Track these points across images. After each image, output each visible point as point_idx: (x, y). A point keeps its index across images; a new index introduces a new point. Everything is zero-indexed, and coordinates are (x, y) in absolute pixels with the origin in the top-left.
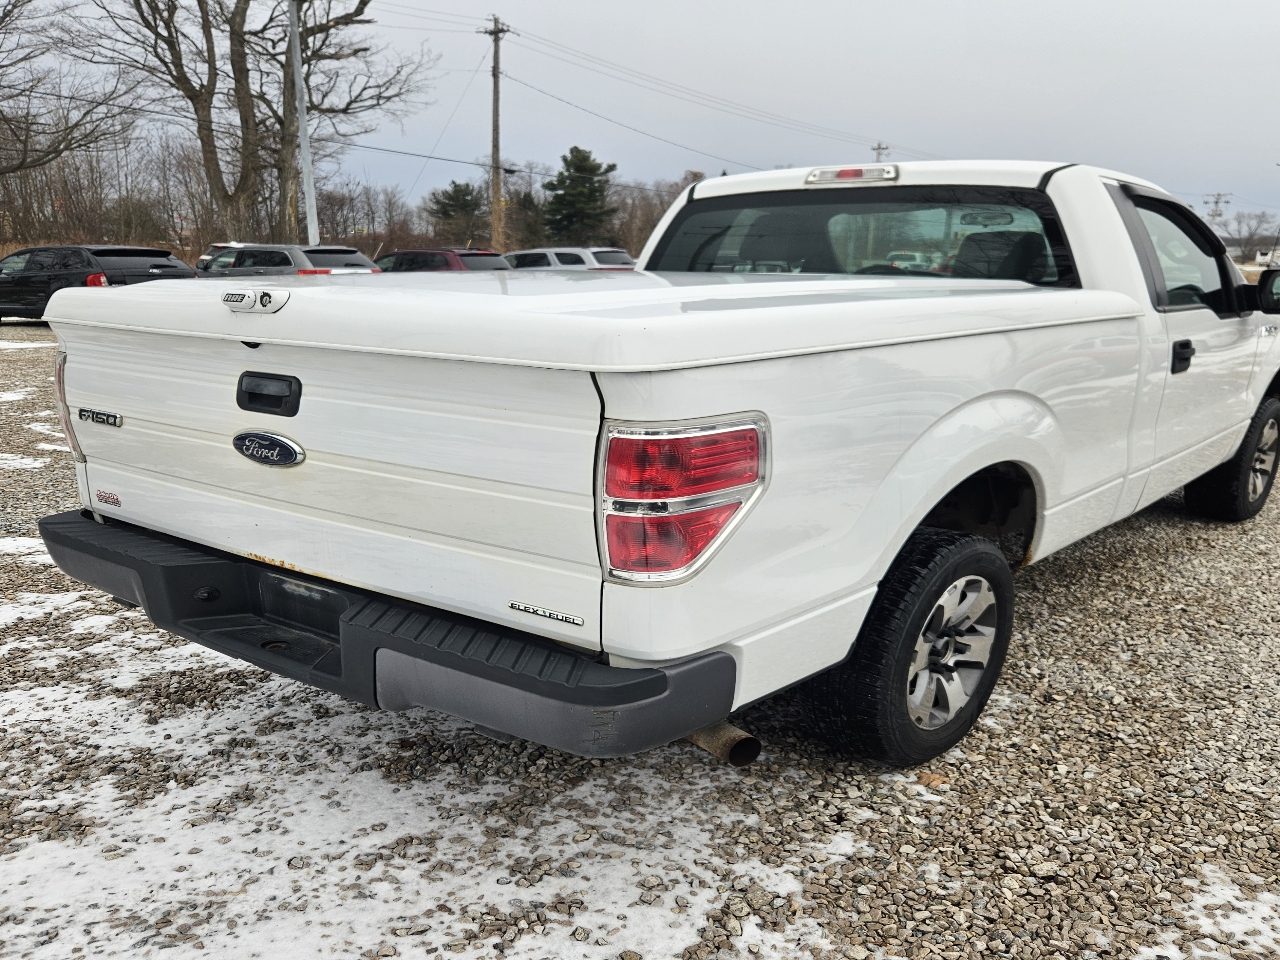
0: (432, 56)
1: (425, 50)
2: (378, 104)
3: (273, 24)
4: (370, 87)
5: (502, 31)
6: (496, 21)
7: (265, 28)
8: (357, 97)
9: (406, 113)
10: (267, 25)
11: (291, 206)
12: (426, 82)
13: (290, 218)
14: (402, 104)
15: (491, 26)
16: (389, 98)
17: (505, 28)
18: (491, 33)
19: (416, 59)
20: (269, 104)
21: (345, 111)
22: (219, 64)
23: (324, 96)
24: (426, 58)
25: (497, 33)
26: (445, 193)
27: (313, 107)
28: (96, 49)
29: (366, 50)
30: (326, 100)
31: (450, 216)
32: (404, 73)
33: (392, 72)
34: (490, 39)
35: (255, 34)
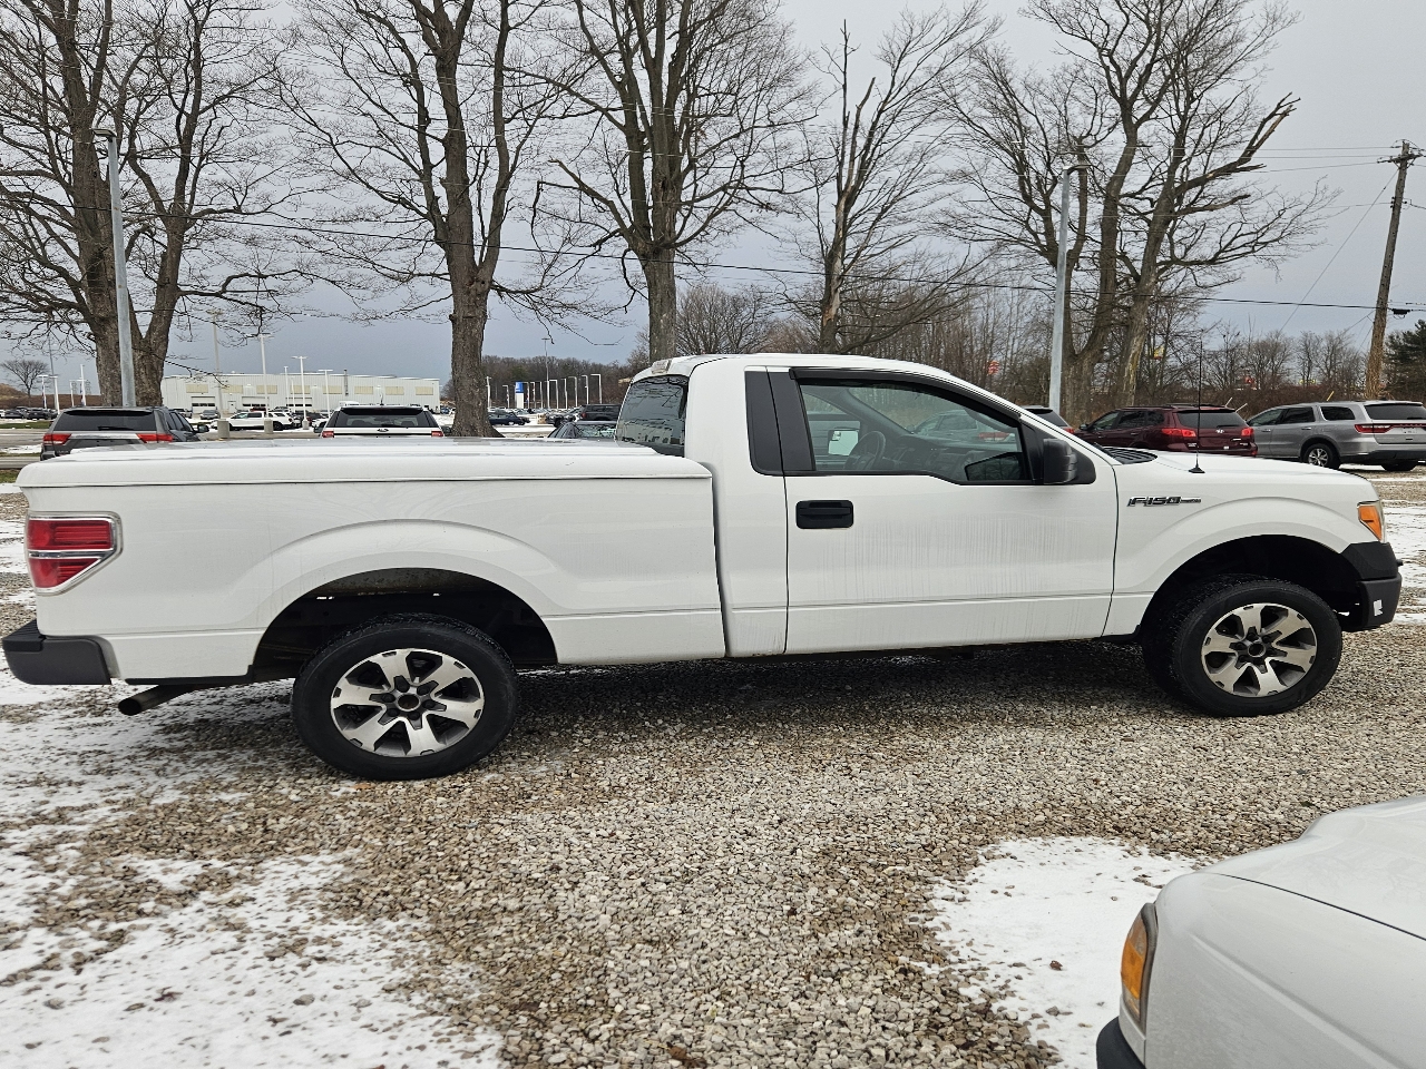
0: (1328, 193)
1: (1321, 187)
2: (1253, 251)
3: (1153, 183)
4: (1242, 235)
5: (1413, 157)
6: (1406, 146)
7: (1144, 188)
8: (1226, 247)
9: (1283, 257)
10: (1147, 184)
11: (1132, 363)
12: (1317, 222)
13: (1129, 375)
14: (1283, 248)
15: (1398, 152)
16: (1265, 244)
17: (1416, 153)
18: (1396, 161)
19: (1307, 199)
20: (1128, 263)
21: (1212, 262)
22: (1089, 229)
23: (1187, 250)
24: (1320, 196)
25: (1404, 161)
26: (1408, 335)
27: (1174, 260)
28: (977, 228)
29: (1246, 196)
30: (1189, 253)
31: (1412, 362)
32: (1287, 215)
33: (1271, 216)
34: (1395, 168)
35: (1132, 195)
